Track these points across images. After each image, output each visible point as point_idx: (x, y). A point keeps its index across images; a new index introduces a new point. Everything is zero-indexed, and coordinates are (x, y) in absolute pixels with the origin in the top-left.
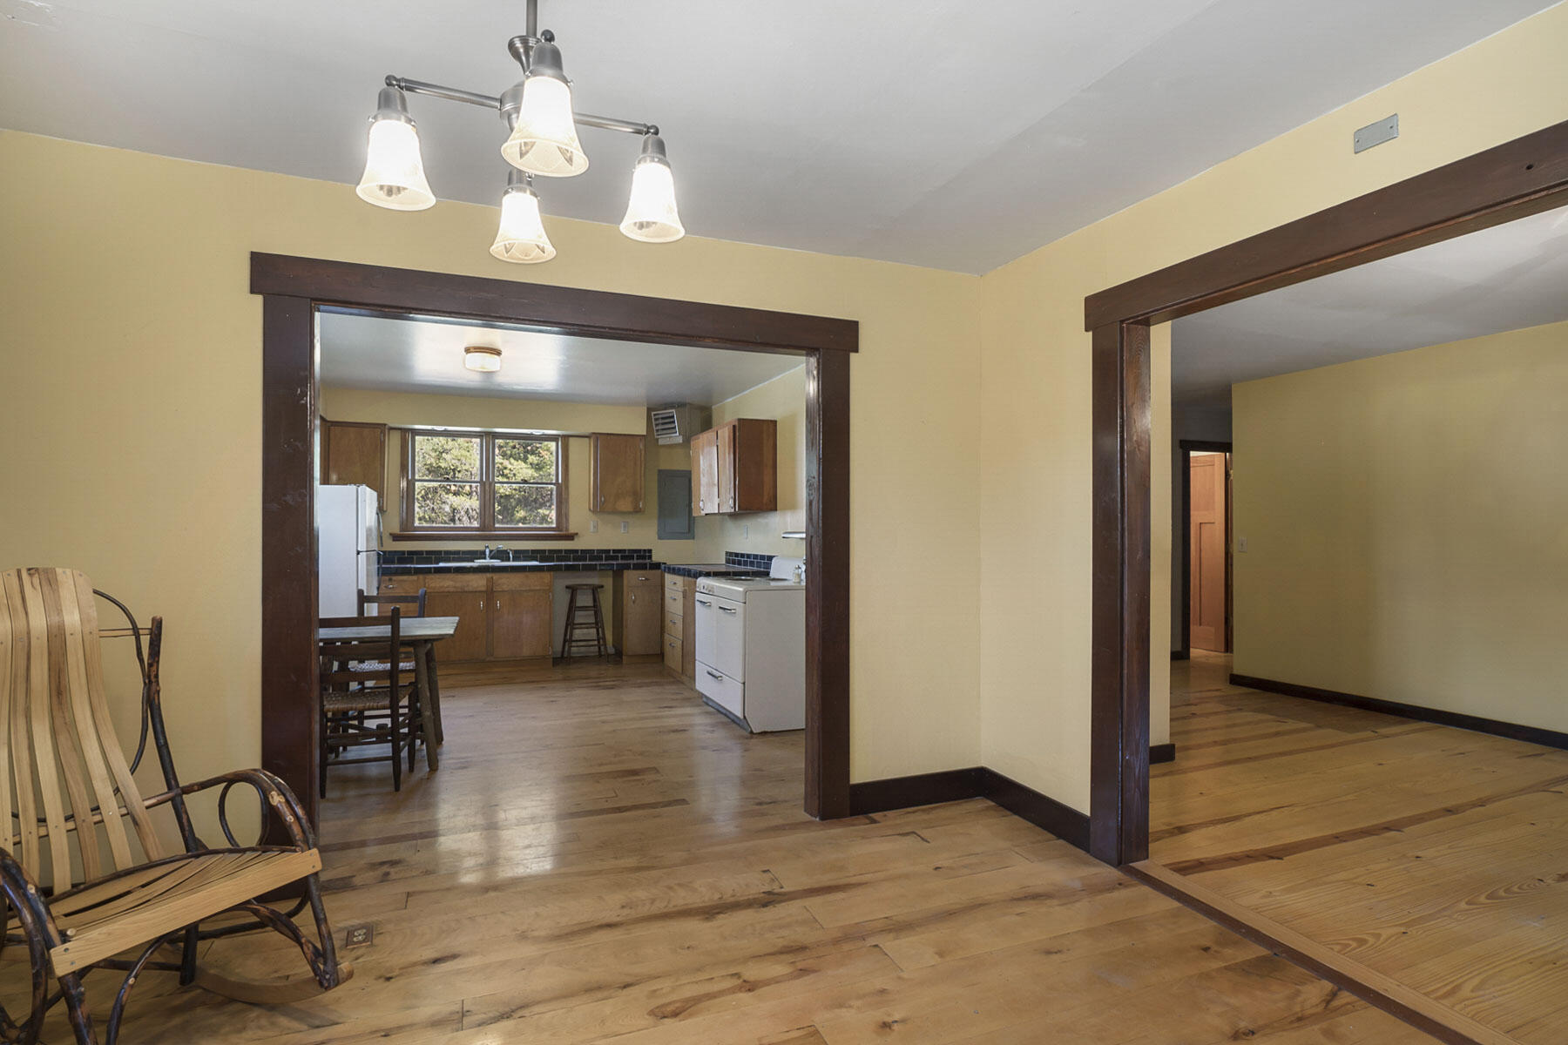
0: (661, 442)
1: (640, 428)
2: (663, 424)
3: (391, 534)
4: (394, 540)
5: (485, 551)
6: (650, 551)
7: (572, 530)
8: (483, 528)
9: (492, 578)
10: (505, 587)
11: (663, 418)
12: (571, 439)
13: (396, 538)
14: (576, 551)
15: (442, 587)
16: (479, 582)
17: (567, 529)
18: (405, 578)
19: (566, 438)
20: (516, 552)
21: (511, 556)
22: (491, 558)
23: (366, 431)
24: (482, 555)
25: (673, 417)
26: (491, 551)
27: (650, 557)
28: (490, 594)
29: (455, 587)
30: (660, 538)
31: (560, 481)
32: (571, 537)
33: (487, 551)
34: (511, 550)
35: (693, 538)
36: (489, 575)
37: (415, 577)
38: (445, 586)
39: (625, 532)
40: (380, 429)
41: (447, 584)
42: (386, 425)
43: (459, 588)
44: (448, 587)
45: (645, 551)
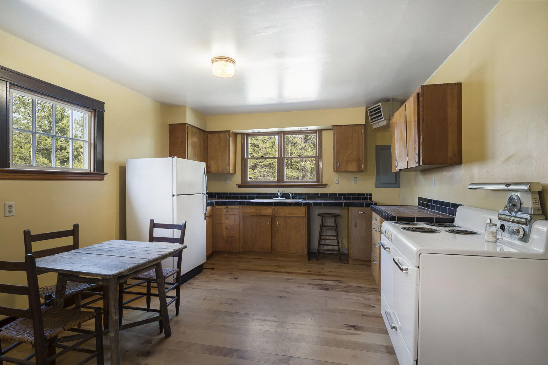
0: (374, 127)
1: (361, 120)
2: (375, 114)
3: (236, 185)
4: (239, 188)
5: (278, 193)
6: (371, 195)
7: (324, 182)
8: (278, 181)
9: (275, 208)
10: (282, 214)
11: (375, 111)
12: (323, 132)
13: (240, 186)
14: (327, 194)
15: (251, 212)
16: (268, 211)
17: (322, 182)
18: (233, 207)
19: (320, 131)
20: (294, 194)
21: (291, 196)
22: (281, 197)
23: (222, 135)
24: (275, 195)
25: (380, 108)
26: (280, 193)
27: (371, 198)
28: (273, 218)
29: (257, 213)
30: (377, 187)
31: (318, 156)
32: (323, 186)
33: (279, 193)
34: (291, 193)
35: (399, 187)
36: (273, 207)
37: (238, 207)
38: (252, 212)
39: (355, 183)
40: (227, 134)
41: (253, 211)
42: (230, 131)
43: (259, 213)
44: (253, 212)
45: (367, 194)
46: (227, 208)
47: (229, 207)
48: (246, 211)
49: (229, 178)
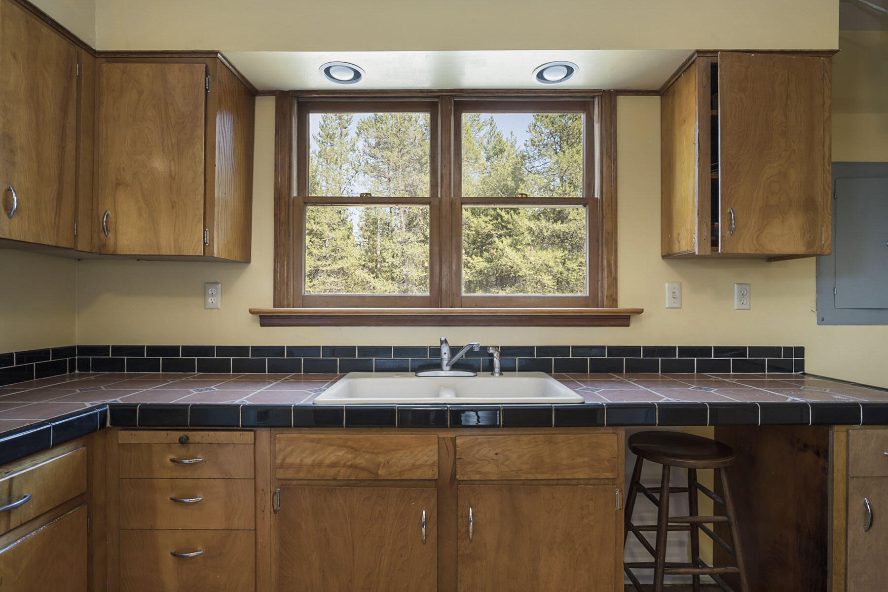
3: (252, 312)
4: (262, 325)
5: (438, 351)
6: (800, 351)
7: (624, 303)
8: (436, 298)
9: (454, 440)
10: (491, 470)
12: (623, 104)
13: (266, 319)
14: (634, 350)
15: (320, 465)
16: (418, 455)
17: (614, 301)
18: (223, 436)
19: (610, 97)
20: (506, 351)
21: (497, 362)
23: (176, 70)
26: (453, 352)
27: (801, 365)
28: (445, 491)
30: (822, 321)
31: (597, 195)
32: (623, 319)
33: (445, 350)
34: (496, 348)
36: (447, 435)
37: (248, 436)
38: (328, 462)
39: (744, 307)
40: (204, 65)
41: (333, 458)
42: (216, 53)
43: (364, 469)
44: (333, 465)
45: (788, 350)
46: (184, 442)
47: (196, 436)
48: (294, 459)
49: (217, 283)
